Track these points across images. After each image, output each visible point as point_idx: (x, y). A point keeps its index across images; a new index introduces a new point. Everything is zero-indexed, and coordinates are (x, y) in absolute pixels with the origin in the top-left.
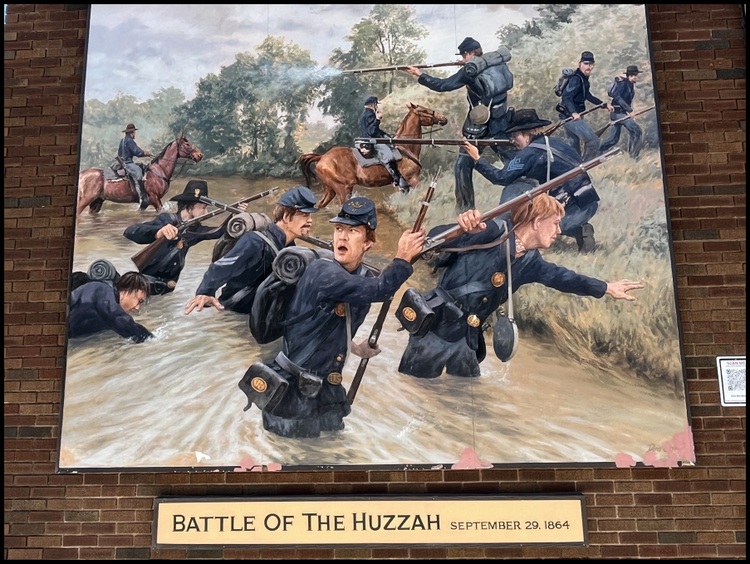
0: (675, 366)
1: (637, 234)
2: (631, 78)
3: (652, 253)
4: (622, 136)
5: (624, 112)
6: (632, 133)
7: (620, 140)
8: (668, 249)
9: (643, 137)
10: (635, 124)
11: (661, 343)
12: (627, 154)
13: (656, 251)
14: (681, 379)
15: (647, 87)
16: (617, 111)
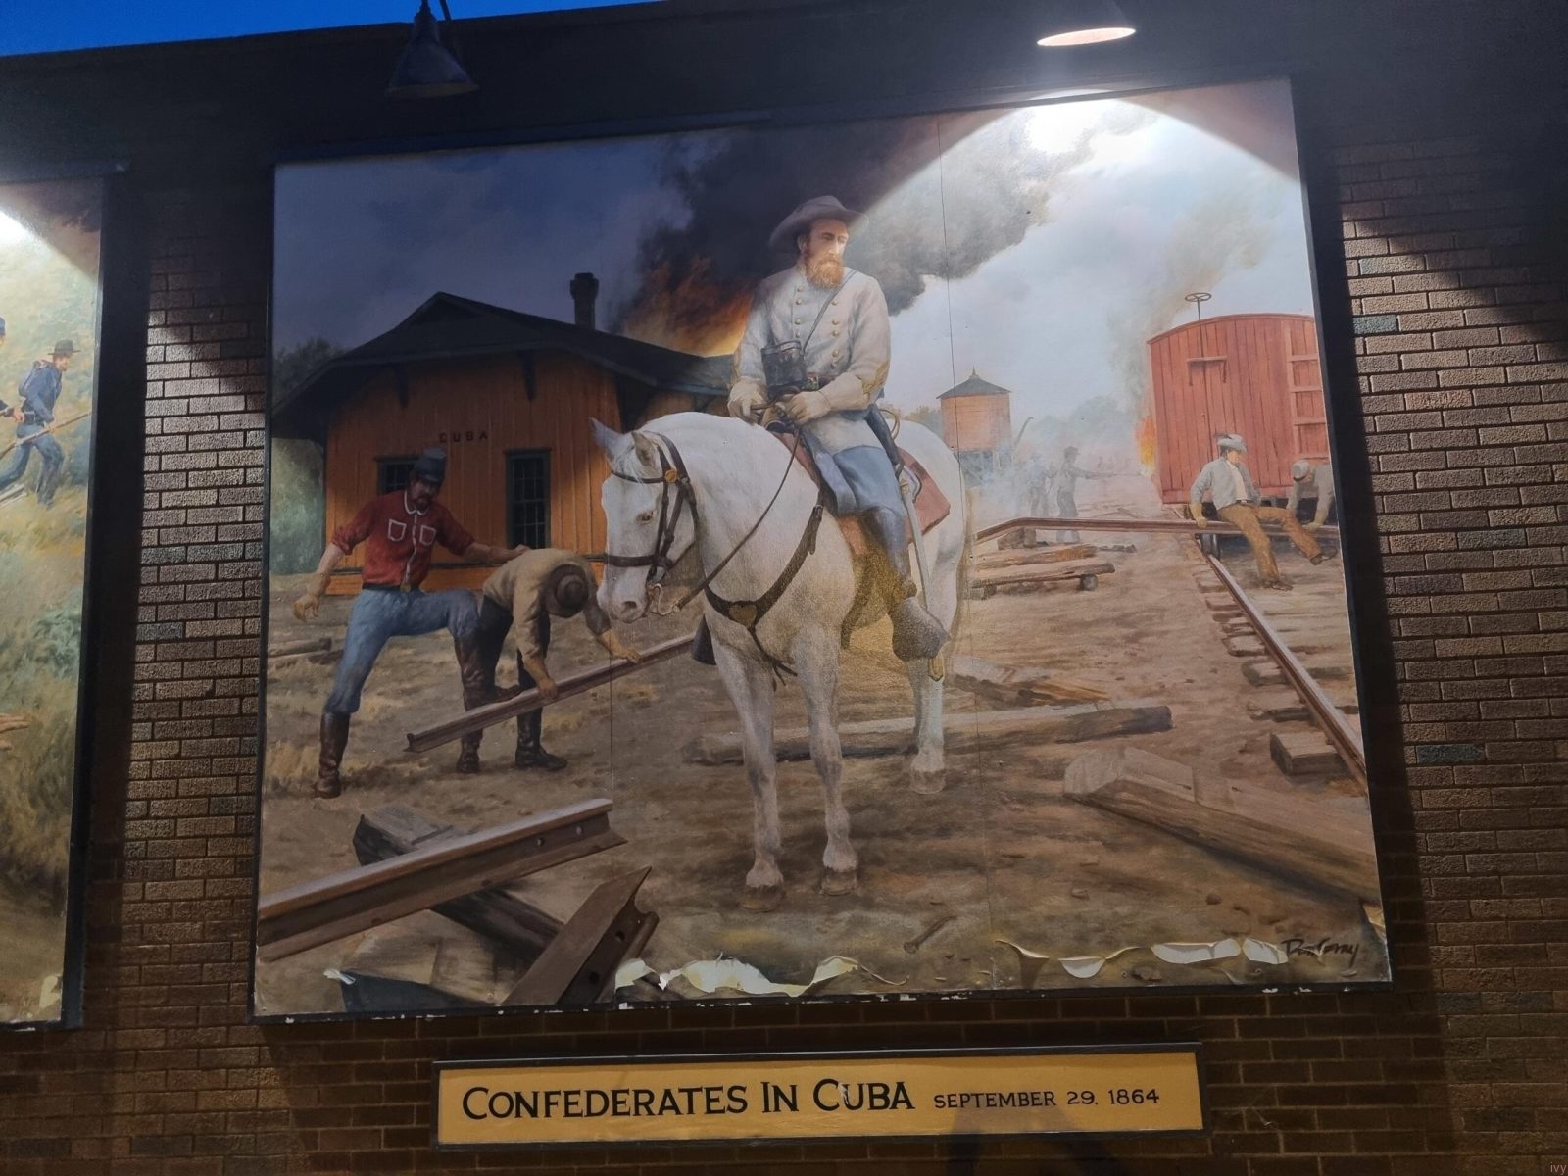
0: (58, 860)
1: (30, 634)
2: (60, 363)
3: (51, 666)
4: (30, 464)
5: (40, 423)
6: (47, 458)
7: (26, 473)
8: (78, 658)
9: (63, 467)
10: (54, 444)
11: (42, 821)
12: (35, 496)
13: (59, 665)
14: (66, 881)
15: (83, 378)
16: (28, 420)
